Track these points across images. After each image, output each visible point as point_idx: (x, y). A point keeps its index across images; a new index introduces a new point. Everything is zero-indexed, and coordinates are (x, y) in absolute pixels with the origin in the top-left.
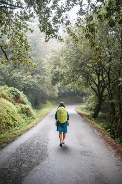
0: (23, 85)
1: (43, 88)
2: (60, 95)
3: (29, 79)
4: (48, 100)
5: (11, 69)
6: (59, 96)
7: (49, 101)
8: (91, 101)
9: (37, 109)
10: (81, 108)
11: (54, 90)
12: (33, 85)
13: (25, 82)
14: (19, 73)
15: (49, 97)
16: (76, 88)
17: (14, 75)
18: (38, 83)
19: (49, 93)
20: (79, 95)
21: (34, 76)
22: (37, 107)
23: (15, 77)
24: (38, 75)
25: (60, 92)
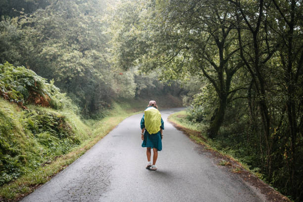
0: (62, 70)
1: (104, 78)
2: (139, 93)
3: (74, 59)
4: (117, 102)
5: (38, 38)
6: (137, 95)
7: (119, 103)
8: (200, 102)
9: (94, 118)
10: (177, 116)
11: (127, 83)
12: (84, 70)
13: (67, 65)
14: (55, 45)
15: (118, 96)
16: (171, 77)
17: (44, 50)
18: (94, 67)
19: (117, 88)
20: (172, 94)
21: (86, 52)
22: (93, 115)
23: (46, 54)
24: (94, 51)
25: (139, 86)
